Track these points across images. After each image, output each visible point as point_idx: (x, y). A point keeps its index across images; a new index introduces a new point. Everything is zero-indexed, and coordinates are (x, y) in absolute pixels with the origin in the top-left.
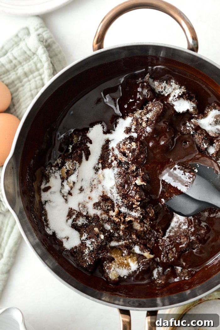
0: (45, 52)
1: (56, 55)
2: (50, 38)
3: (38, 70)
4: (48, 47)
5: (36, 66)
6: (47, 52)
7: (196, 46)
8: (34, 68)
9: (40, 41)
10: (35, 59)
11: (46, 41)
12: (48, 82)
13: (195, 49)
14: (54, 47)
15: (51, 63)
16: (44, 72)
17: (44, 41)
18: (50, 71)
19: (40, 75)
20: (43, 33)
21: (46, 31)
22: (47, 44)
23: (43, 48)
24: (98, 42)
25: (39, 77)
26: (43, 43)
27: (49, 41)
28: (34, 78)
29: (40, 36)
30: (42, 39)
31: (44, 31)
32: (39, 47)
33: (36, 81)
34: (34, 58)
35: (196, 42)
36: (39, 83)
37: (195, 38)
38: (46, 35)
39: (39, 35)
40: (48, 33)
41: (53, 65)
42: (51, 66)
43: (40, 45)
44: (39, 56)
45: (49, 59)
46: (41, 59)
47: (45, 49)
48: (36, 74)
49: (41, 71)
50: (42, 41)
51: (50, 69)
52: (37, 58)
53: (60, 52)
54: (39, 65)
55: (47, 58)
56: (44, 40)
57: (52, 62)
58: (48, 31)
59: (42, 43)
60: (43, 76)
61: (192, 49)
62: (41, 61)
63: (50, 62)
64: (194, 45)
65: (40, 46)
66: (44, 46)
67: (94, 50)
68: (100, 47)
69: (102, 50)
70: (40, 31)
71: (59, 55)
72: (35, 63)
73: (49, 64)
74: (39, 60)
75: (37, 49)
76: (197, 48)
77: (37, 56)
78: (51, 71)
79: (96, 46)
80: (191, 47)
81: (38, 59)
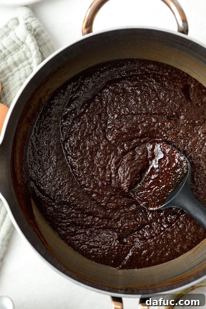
0: (33, 41)
1: (45, 44)
2: (39, 27)
3: (27, 59)
4: (37, 36)
5: (25, 55)
6: (35, 40)
7: (186, 29)
8: (23, 57)
9: (27, 29)
10: (24, 48)
11: (35, 30)
13: (185, 32)
14: (43, 35)
15: (40, 51)
16: (33, 60)
17: (33, 30)
18: (38, 60)
19: (30, 64)
20: (32, 22)
21: (35, 20)
22: (35, 33)
23: (31, 36)
24: (87, 27)
25: (29, 66)
26: (31, 32)
27: (38, 30)
28: (24, 67)
29: (28, 24)
30: (30, 28)
31: (33, 21)
32: (27, 36)
33: (25, 70)
34: (23, 47)
35: (185, 24)
36: (29, 72)
37: (185, 21)
38: (34, 25)
39: (27, 24)
40: (36, 22)
41: (42, 54)
42: (40, 54)
43: (28, 33)
44: (28, 45)
45: (38, 47)
46: (30, 48)
47: (33, 37)
48: (26, 63)
49: (30, 60)
50: (30, 29)
51: (38, 57)
52: (26, 47)
53: (49, 41)
54: (28, 54)
55: (36, 47)
56: (32, 28)
57: (41, 51)
58: (37, 21)
59: (30, 31)
60: (32, 65)
61: (182, 32)
62: (30, 50)
63: (38, 50)
64: (185, 28)
65: (28, 35)
66: (31, 35)
67: (83, 35)
68: (90, 31)
69: (91, 34)
70: (29, 20)
71: (48, 44)
72: (24, 52)
73: (37, 53)
74: (28, 49)
75: (25, 38)
76: (187, 31)
77: (26, 45)
79: (85, 31)
80: (181, 30)
81: (27, 48)
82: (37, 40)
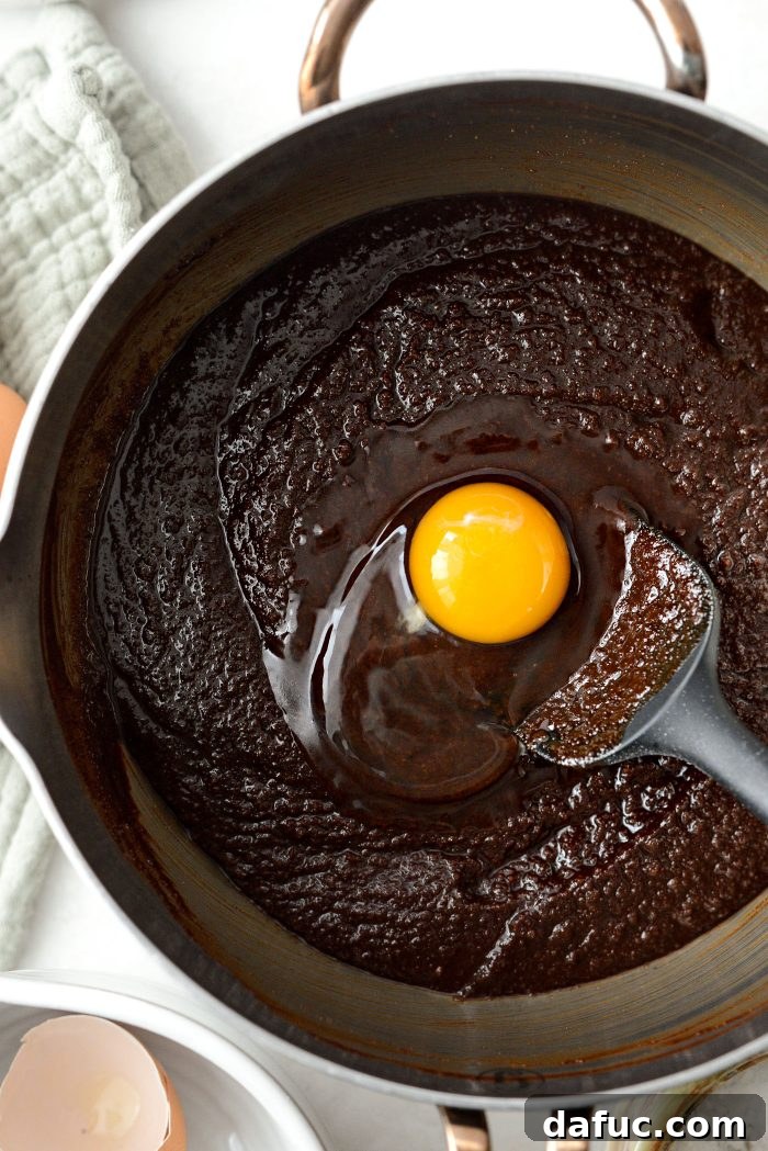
0: (106, 136)
1: (152, 146)
2: (128, 81)
3: (85, 205)
4: (120, 118)
5: (78, 190)
6: (115, 135)
7: (699, 76)
8: (70, 200)
9: (84, 93)
10: (73, 164)
11: (111, 95)
12: (125, 249)
13: (696, 89)
14: (144, 114)
15: (133, 174)
16: (107, 211)
17: (104, 93)
18: (129, 208)
19: (96, 224)
20: (98, 63)
21: (111, 56)
22: (114, 105)
23: (98, 119)
24: (317, 78)
25: (93, 233)
26: (99, 101)
27: (122, 94)
28: (74, 237)
29: (87, 74)
30: (92, 88)
31: (103, 59)
32: (81, 119)
33: (80, 250)
34: (69, 160)
35: (695, 60)
36: (93, 255)
37: (692, 47)
38: (108, 73)
39: (80, 71)
40: (116, 64)
41: (142, 186)
42: (134, 186)
43: (86, 108)
44: (87, 153)
45: (126, 161)
46: (95, 164)
47: (108, 122)
48: (80, 220)
49: (97, 210)
50: (93, 92)
51: (127, 198)
52: (81, 161)
53: (166, 134)
54: (88, 188)
55: (117, 158)
56: (99, 88)
57: (139, 173)
58: (118, 58)
59: (95, 100)
60: (105, 229)
61: (685, 90)
62: (94, 173)
63: (129, 171)
64: (692, 73)
65: (85, 113)
66: (100, 114)
67: (304, 110)
68: (328, 96)
69: (334, 108)
70: (89, 56)
71: (164, 146)
72: (72, 180)
73: (123, 181)
74: (86, 169)
75: (77, 127)
76: (703, 84)
77: (80, 151)
78: (133, 206)
79: (312, 94)
80: (679, 81)
81: (83, 165)
82: (121, 132)
